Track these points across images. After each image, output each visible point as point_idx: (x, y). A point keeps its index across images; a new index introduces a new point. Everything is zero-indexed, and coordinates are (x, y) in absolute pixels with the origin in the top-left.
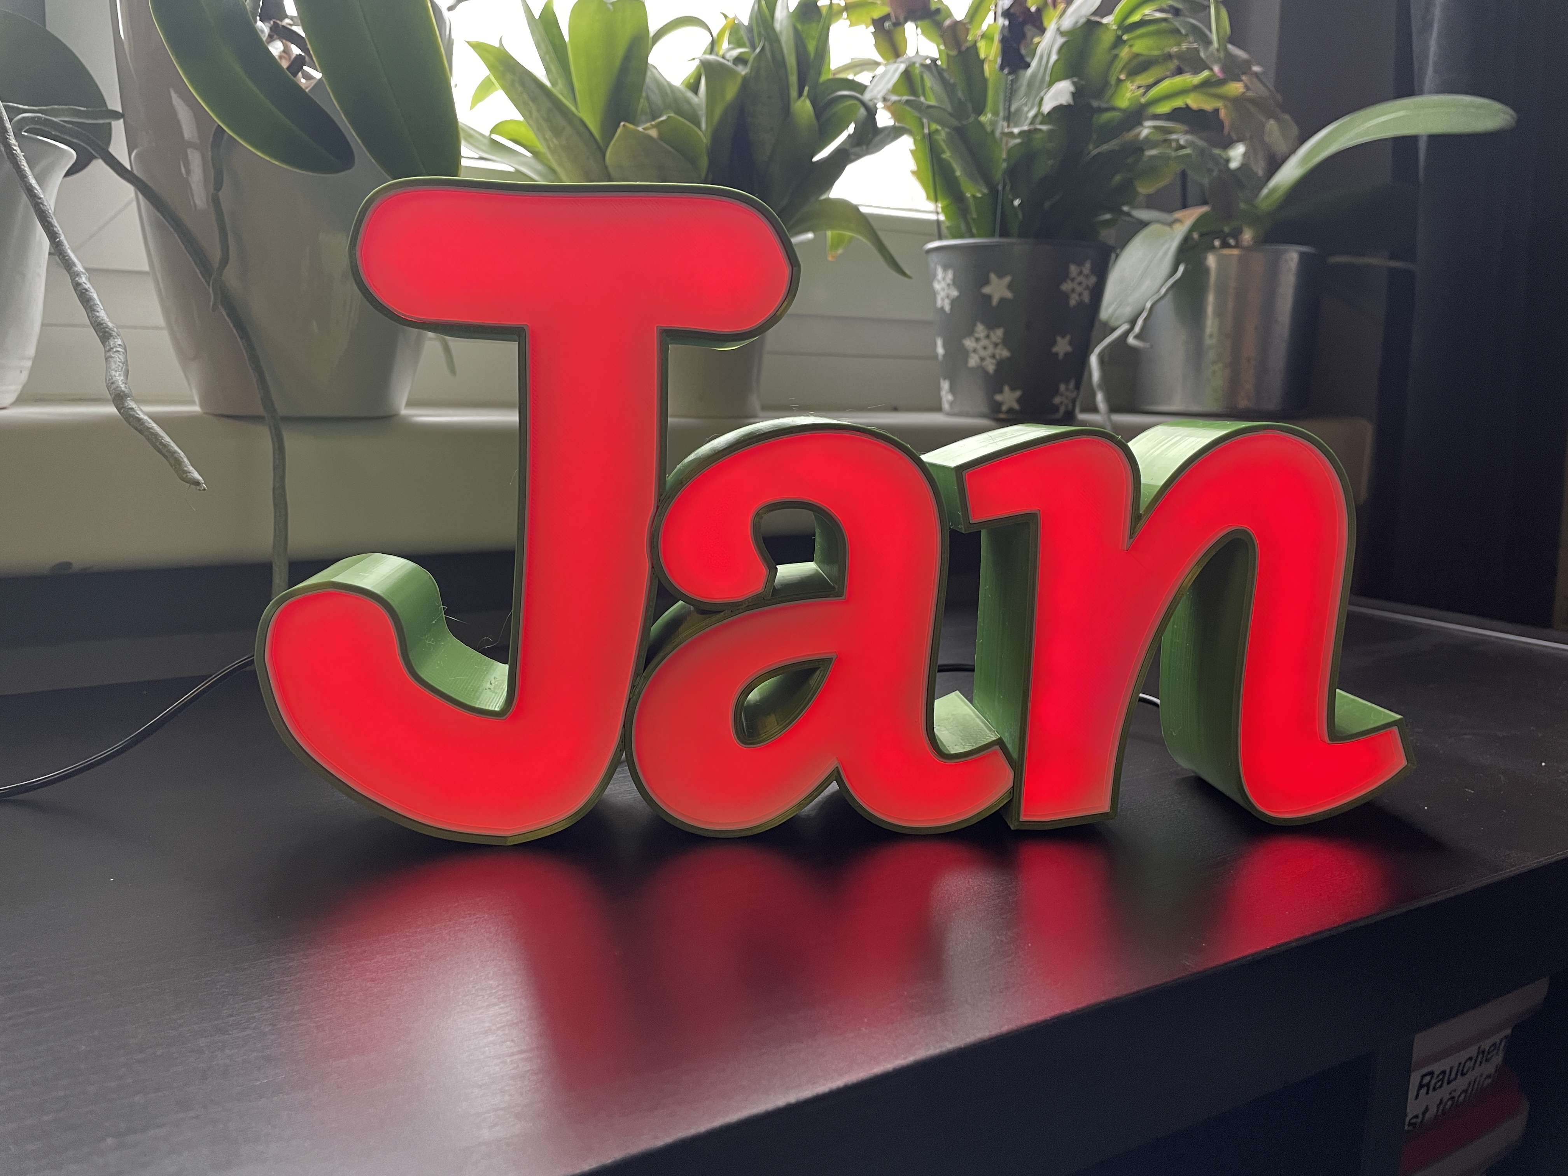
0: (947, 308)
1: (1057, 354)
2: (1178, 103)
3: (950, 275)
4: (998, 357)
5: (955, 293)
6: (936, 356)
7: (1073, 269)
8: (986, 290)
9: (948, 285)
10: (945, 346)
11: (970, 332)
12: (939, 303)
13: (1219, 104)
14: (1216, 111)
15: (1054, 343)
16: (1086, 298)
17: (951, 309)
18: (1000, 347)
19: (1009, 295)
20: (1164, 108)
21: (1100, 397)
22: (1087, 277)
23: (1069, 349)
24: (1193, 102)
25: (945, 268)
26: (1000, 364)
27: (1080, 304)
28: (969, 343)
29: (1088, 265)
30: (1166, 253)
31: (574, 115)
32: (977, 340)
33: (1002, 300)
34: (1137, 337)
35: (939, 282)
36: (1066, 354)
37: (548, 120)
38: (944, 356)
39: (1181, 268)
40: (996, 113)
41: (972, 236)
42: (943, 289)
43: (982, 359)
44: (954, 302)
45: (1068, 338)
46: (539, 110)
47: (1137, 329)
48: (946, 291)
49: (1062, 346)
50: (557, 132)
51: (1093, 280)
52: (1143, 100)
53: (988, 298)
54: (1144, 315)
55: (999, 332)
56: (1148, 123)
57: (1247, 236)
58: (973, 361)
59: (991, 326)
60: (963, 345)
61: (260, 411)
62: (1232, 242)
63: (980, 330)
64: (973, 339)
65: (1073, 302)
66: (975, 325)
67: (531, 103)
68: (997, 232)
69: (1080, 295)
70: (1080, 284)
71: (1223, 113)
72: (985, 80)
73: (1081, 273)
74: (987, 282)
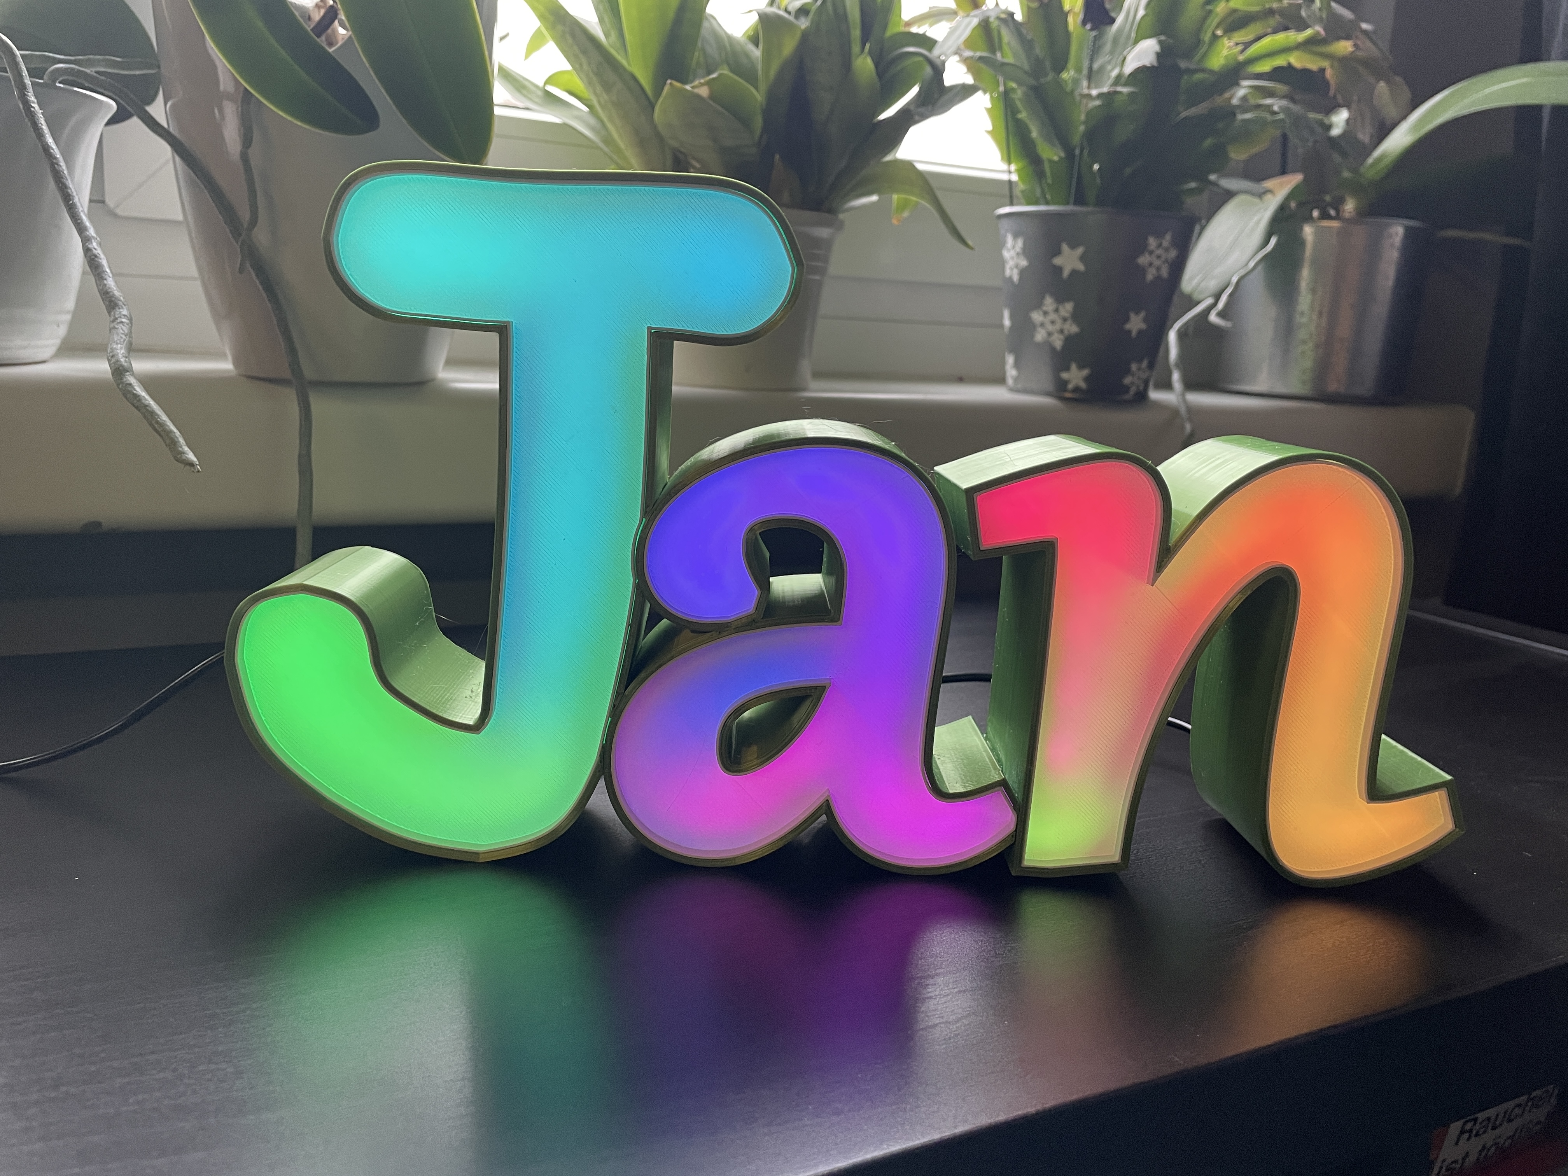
0: (1016, 278)
1: (1130, 332)
2: (1280, 61)
3: (1020, 243)
4: (1066, 332)
5: (1024, 263)
6: (1002, 326)
7: (1152, 242)
8: (1057, 261)
9: (1018, 254)
10: (1012, 317)
11: (1039, 305)
12: (1008, 273)
13: (1326, 64)
14: (1322, 70)
15: (1127, 319)
16: (1165, 272)
17: (1020, 279)
18: (1069, 322)
19: (1081, 267)
20: (1265, 67)
21: (1176, 376)
22: (1167, 250)
23: (1143, 326)
24: (1296, 60)
25: (1016, 236)
26: (1069, 340)
27: (1158, 278)
28: (1036, 317)
29: (1168, 237)
30: (1258, 223)
31: (625, 69)
32: (1045, 313)
33: (1074, 272)
34: (1220, 314)
35: (1009, 250)
36: (1140, 332)
37: (598, 74)
38: (1011, 328)
39: (1273, 241)
40: (1079, 70)
41: (1047, 203)
42: (1012, 258)
43: (1050, 334)
44: (1023, 272)
45: (1143, 314)
46: (589, 64)
47: (1221, 305)
48: (1015, 259)
49: (1136, 323)
50: (607, 87)
51: (1173, 254)
52: (1241, 58)
53: (1059, 270)
54: (1229, 290)
55: (1069, 306)
56: (1246, 83)
57: (1350, 206)
58: (1040, 336)
59: (1060, 300)
60: (1030, 318)
61: (287, 374)
62: (1332, 212)
63: (1049, 302)
64: (1041, 313)
65: (1150, 277)
66: (1043, 298)
67: (581, 56)
68: (1072, 200)
69: (1158, 269)
70: (1159, 257)
71: (1329, 73)
72: (1068, 34)
73: (1160, 246)
74: (1058, 252)
